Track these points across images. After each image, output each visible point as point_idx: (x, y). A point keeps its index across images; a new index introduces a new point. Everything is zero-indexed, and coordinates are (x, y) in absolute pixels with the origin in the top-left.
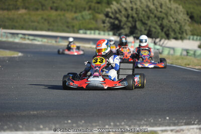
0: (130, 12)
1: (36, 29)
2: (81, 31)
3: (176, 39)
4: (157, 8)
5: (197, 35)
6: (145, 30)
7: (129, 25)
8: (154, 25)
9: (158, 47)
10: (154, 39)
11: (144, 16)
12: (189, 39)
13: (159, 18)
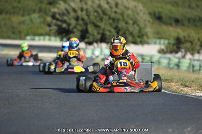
0: (79, 13)
2: (28, 38)
3: (135, 43)
4: (111, 8)
6: (98, 33)
7: (79, 28)
8: (108, 27)
11: (96, 17)
13: (114, 20)
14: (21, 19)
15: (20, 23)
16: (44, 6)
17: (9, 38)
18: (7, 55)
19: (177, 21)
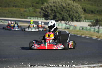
0: (53, 8)
1: (5, 17)
2: (28, 18)
3: (77, 21)
4: (67, 6)
5: (88, 20)
6: (61, 17)
7: (53, 14)
8: (65, 14)
9: (67, 25)
10: (66, 22)
11: (60, 10)
12: (83, 21)
13: (68, 11)
15: (24, 12)
17: (20, 18)
19: (92, 12)
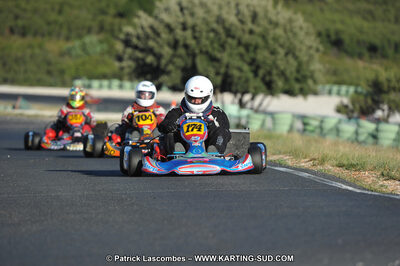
2: (78, 83)
3: (290, 92)
6: (217, 74)
8: (236, 62)
10: (239, 96)
11: (212, 43)
12: (330, 93)
13: (247, 47)
14: (65, 45)
15: (62, 54)
16: (108, 19)
17: (40, 83)
18: (36, 116)
19: (373, 49)
